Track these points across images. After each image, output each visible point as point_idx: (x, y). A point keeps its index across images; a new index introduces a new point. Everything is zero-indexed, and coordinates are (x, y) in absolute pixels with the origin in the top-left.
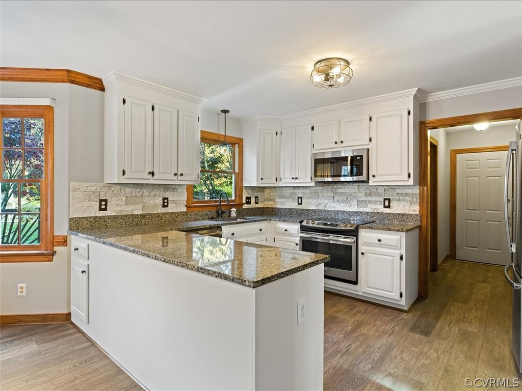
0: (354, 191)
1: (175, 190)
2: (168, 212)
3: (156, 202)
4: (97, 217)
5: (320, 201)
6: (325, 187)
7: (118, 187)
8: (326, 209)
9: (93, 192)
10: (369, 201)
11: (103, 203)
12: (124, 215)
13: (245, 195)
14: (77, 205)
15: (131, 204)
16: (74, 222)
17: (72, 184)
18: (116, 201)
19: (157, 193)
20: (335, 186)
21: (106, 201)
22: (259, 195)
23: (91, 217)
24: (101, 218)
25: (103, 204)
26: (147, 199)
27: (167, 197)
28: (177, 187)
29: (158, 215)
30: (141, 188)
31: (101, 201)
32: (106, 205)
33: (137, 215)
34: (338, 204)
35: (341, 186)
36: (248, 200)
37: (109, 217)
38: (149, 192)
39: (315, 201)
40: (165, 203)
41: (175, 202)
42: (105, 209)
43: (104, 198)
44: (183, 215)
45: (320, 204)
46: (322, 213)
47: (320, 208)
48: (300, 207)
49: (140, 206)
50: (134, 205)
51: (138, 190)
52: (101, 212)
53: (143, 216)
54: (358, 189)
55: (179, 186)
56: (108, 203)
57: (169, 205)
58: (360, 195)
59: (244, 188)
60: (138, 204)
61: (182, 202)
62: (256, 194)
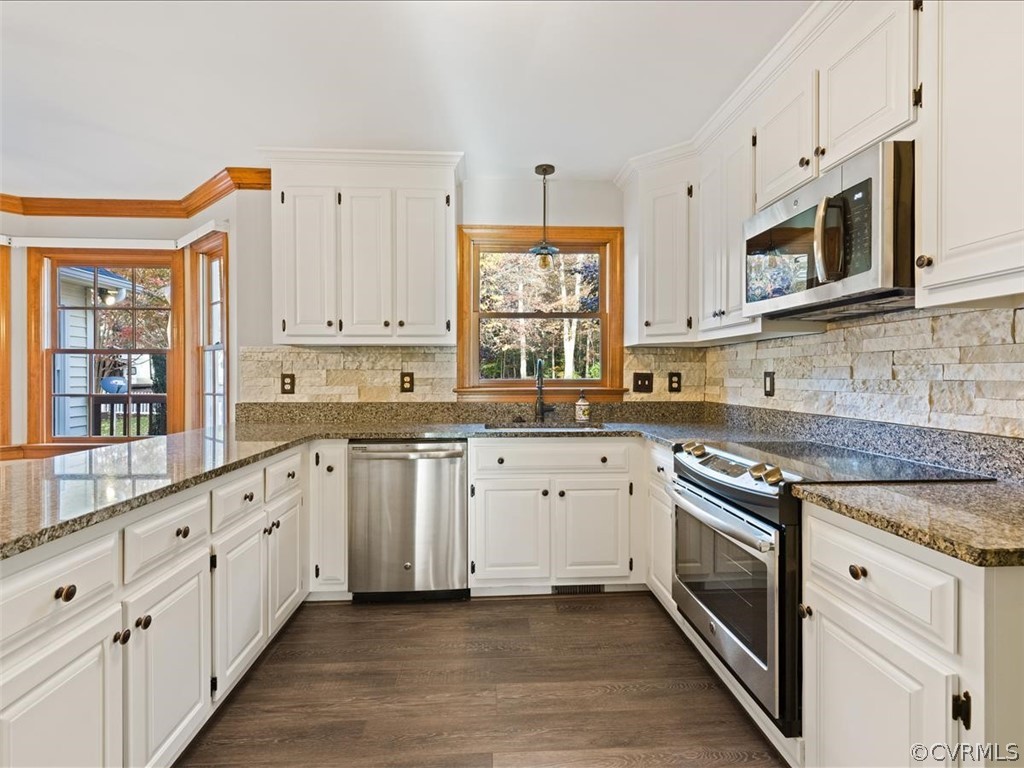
0: (919, 345)
1: (430, 358)
2: (414, 401)
3: (387, 380)
4: (277, 403)
5: (816, 386)
6: (830, 336)
7: (314, 353)
8: (831, 413)
9: (272, 362)
10: (979, 386)
11: (288, 380)
12: (322, 404)
13: (630, 369)
14: (247, 383)
15: (337, 384)
16: (242, 410)
17: (241, 348)
18: (311, 377)
19: (391, 363)
20: (856, 330)
21: (292, 377)
22: (684, 368)
23: (267, 404)
24: (284, 405)
25: (289, 383)
26: (368, 375)
27: (410, 371)
28: (433, 351)
29: (390, 406)
30: (355, 355)
31: (284, 377)
32: (293, 384)
33: (348, 404)
34: (867, 395)
35: (873, 328)
36: (644, 382)
37: (298, 405)
38: (373, 363)
39: (804, 384)
40: (408, 383)
41: (431, 383)
42: (292, 391)
43: (289, 372)
44: (448, 409)
45: (816, 394)
46: (819, 427)
47: (818, 408)
48: (770, 404)
49: (354, 389)
50: (341, 385)
51: (350, 359)
52: (285, 395)
53: (359, 407)
54: (933, 330)
55: (438, 350)
56: (297, 381)
57: (416, 388)
58: (942, 357)
59: (626, 351)
60: (349, 383)
61: (445, 382)
62: (672, 367)
